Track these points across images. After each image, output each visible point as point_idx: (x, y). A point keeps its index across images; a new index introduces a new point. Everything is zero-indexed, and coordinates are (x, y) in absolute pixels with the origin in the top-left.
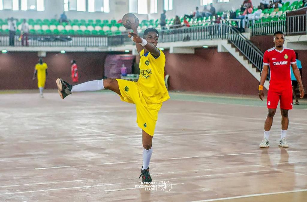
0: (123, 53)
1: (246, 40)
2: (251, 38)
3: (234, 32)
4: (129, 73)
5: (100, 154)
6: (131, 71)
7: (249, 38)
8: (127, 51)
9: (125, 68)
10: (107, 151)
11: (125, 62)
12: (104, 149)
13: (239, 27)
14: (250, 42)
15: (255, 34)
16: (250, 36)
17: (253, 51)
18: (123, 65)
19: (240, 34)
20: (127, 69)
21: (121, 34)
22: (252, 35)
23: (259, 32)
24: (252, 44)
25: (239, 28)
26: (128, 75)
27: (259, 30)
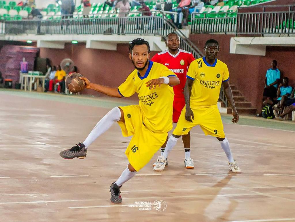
0: (24, 43)
1: (184, 38)
2: (190, 36)
3: (171, 27)
4: (30, 70)
5: (38, 165)
6: (32, 67)
7: (187, 36)
8: (30, 42)
9: (26, 63)
10: (45, 161)
11: (27, 55)
12: (41, 160)
13: (175, 21)
14: (189, 41)
15: (195, 31)
16: (189, 34)
17: (193, 52)
18: (24, 59)
19: (177, 31)
20: (28, 65)
21: (21, 20)
22: (192, 33)
23: (200, 29)
24: (192, 44)
25: (176, 23)
26: (30, 72)
27: (201, 27)
